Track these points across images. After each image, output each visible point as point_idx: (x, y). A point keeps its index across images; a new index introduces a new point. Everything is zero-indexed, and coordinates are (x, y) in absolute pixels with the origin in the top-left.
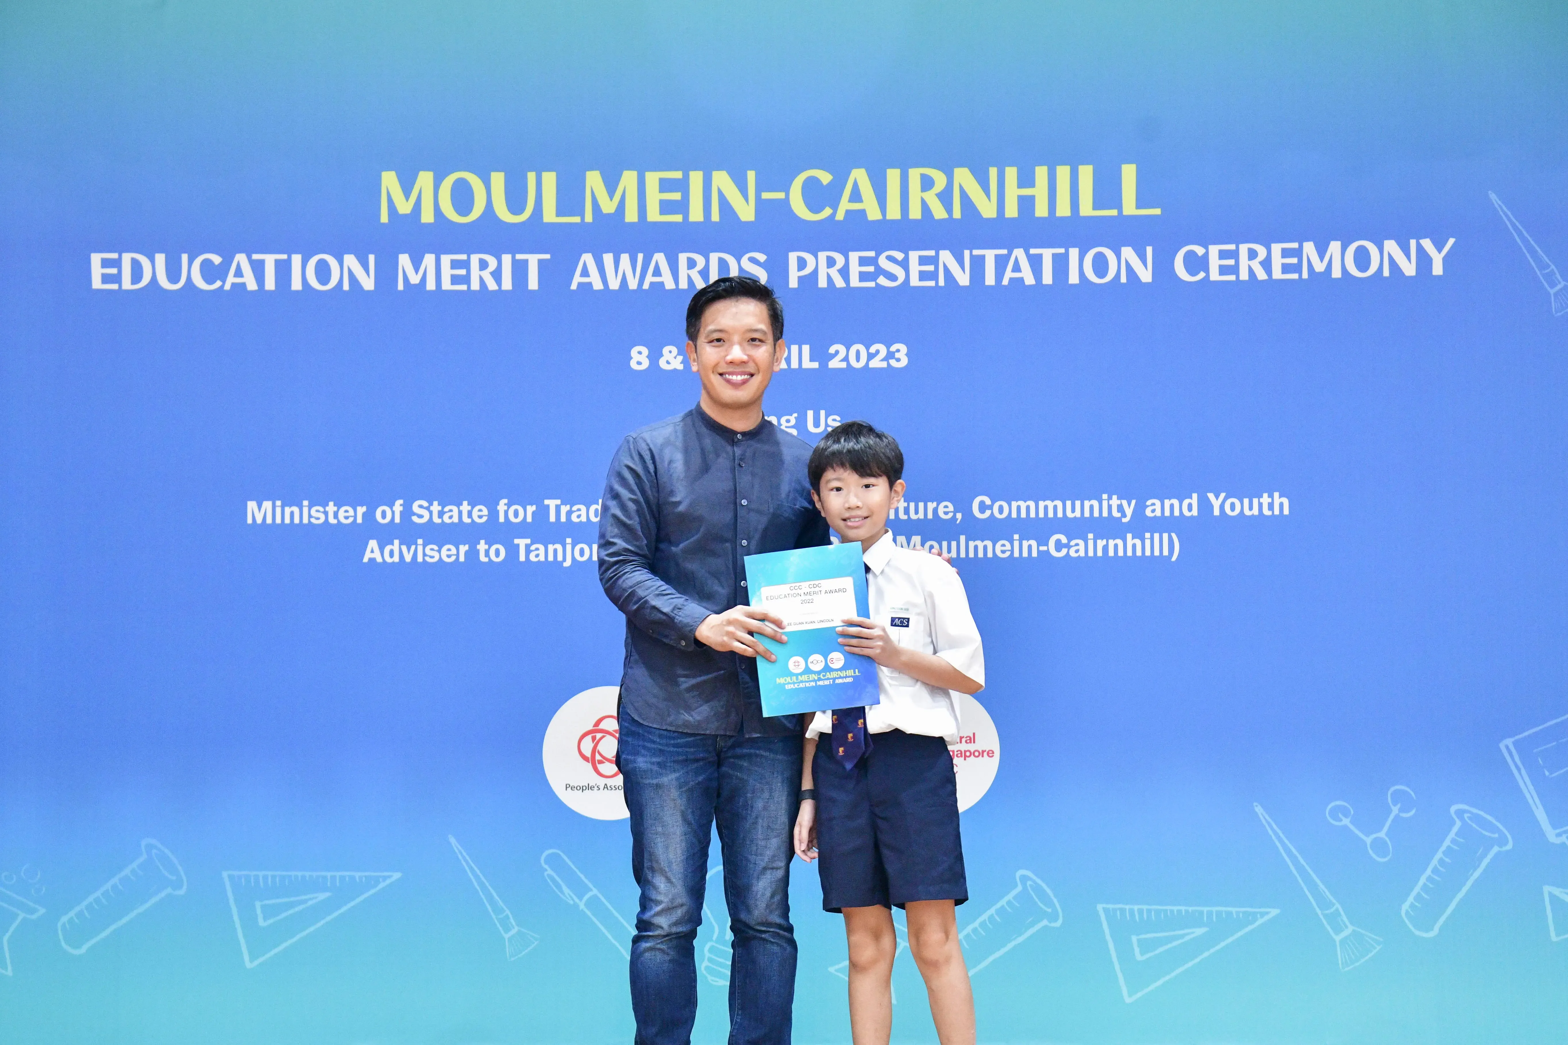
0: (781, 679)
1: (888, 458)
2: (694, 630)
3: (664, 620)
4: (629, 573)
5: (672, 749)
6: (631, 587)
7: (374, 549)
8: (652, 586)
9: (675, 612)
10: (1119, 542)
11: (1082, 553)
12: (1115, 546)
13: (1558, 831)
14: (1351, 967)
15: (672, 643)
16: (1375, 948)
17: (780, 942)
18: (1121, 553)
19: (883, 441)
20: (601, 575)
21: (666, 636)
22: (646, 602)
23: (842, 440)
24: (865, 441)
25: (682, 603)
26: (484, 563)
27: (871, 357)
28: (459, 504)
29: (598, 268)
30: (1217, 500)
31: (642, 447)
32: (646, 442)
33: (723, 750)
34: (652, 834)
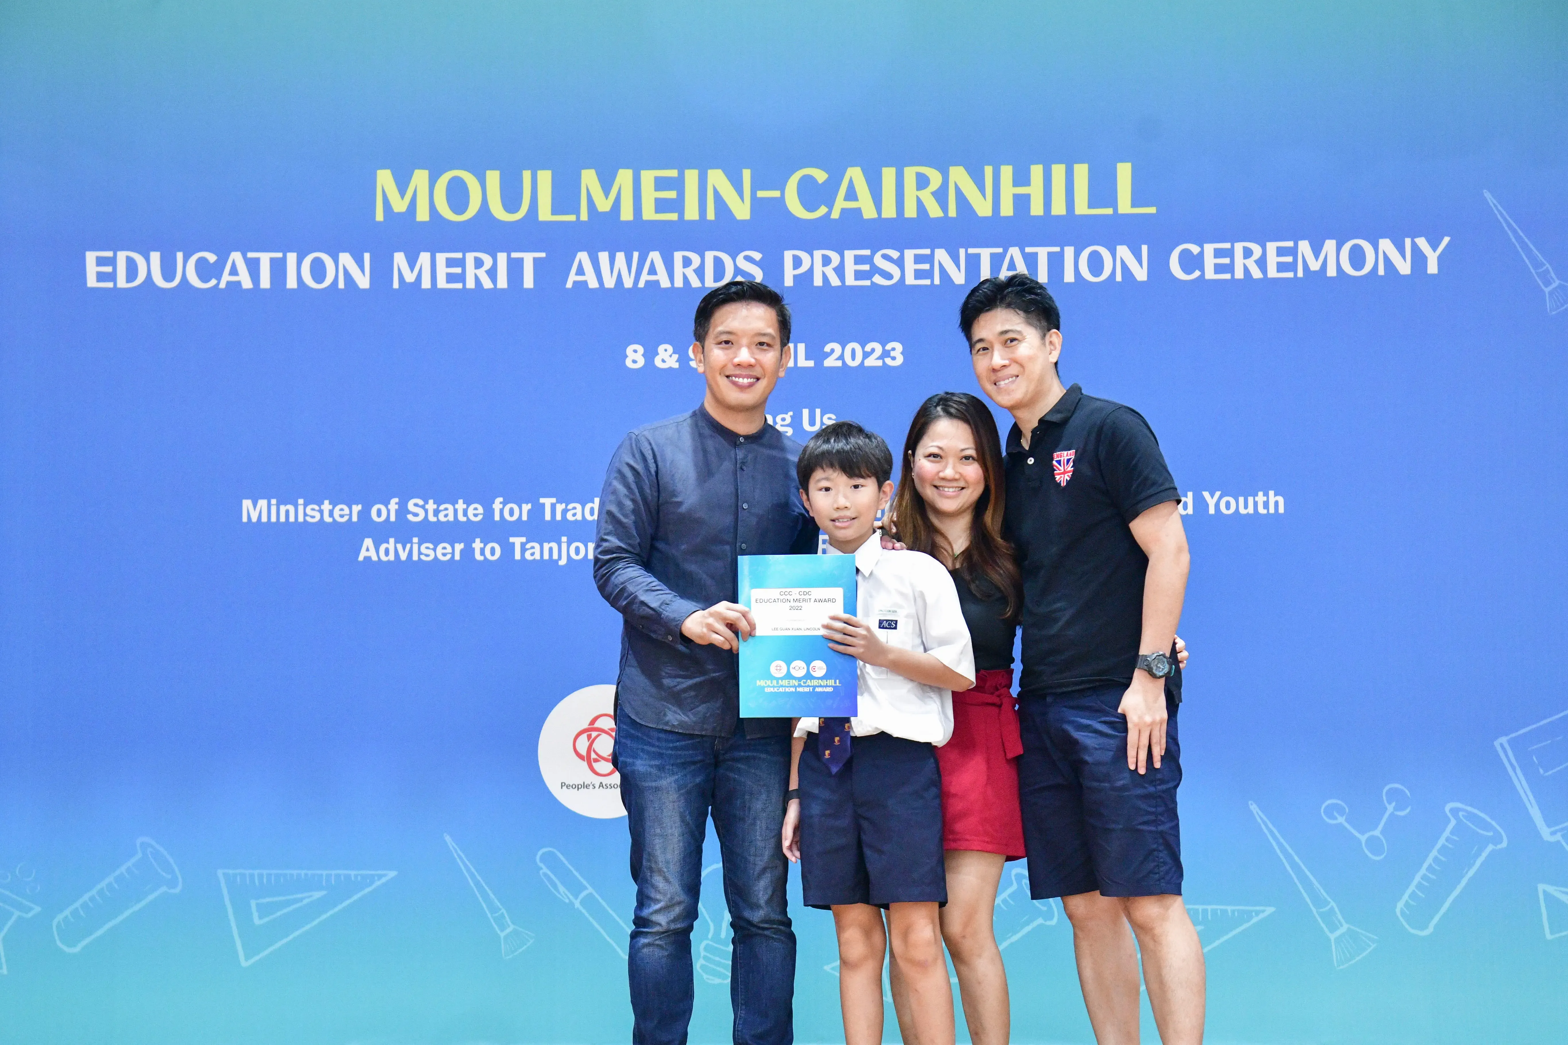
0: (762, 681)
1: (878, 460)
2: (680, 624)
3: (652, 615)
4: (622, 569)
5: (671, 752)
6: (622, 583)
7: (369, 547)
8: (643, 582)
9: (663, 607)
13: (1553, 829)
14: (1346, 965)
15: (660, 638)
16: (1370, 946)
17: (780, 936)
19: (871, 441)
20: (595, 572)
21: (655, 632)
22: (636, 597)
23: (832, 441)
24: (856, 441)
25: (670, 599)
26: (479, 562)
27: (866, 355)
28: (454, 503)
29: (593, 266)
30: (1212, 498)
31: (646, 443)
32: (648, 439)
33: (722, 752)
34: (651, 835)
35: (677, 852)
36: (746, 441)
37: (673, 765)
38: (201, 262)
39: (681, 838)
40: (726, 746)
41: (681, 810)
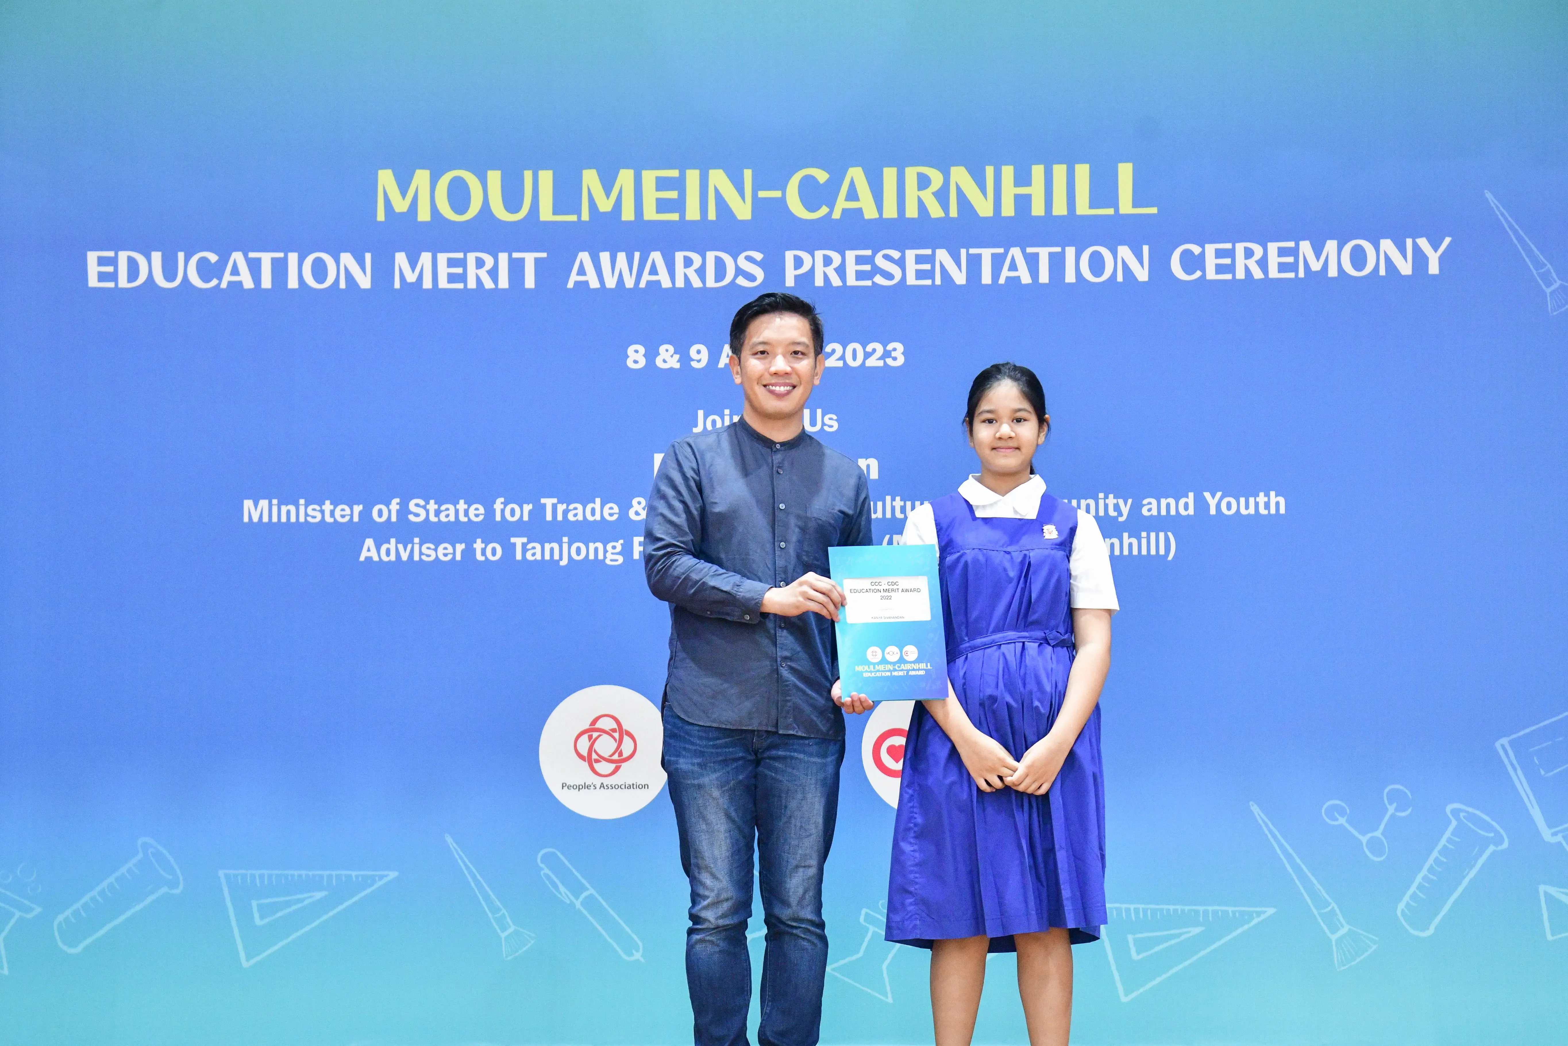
2: (759, 603)
3: (723, 599)
5: (712, 750)
6: (684, 575)
7: (370, 548)
9: (736, 588)
10: (1116, 541)
13: (1554, 830)
14: (1347, 966)
16: (1371, 947)
17: (810, 938)
21: (727, 614)
25: (739, 580)
26: (480, 562)
27: (867, 355)
28: (455, 503)
29: (595, 266)
30: (1213, 499)
31: (689, 450)
32: (691, 446)
33: (760, 751)
34: (696, 832)
35: (724, 848)
36: (782, 448)
37: (714, 762)
38: (203, 262)
39: (727, 835)
40: (765, 744)
41: (726, 807)
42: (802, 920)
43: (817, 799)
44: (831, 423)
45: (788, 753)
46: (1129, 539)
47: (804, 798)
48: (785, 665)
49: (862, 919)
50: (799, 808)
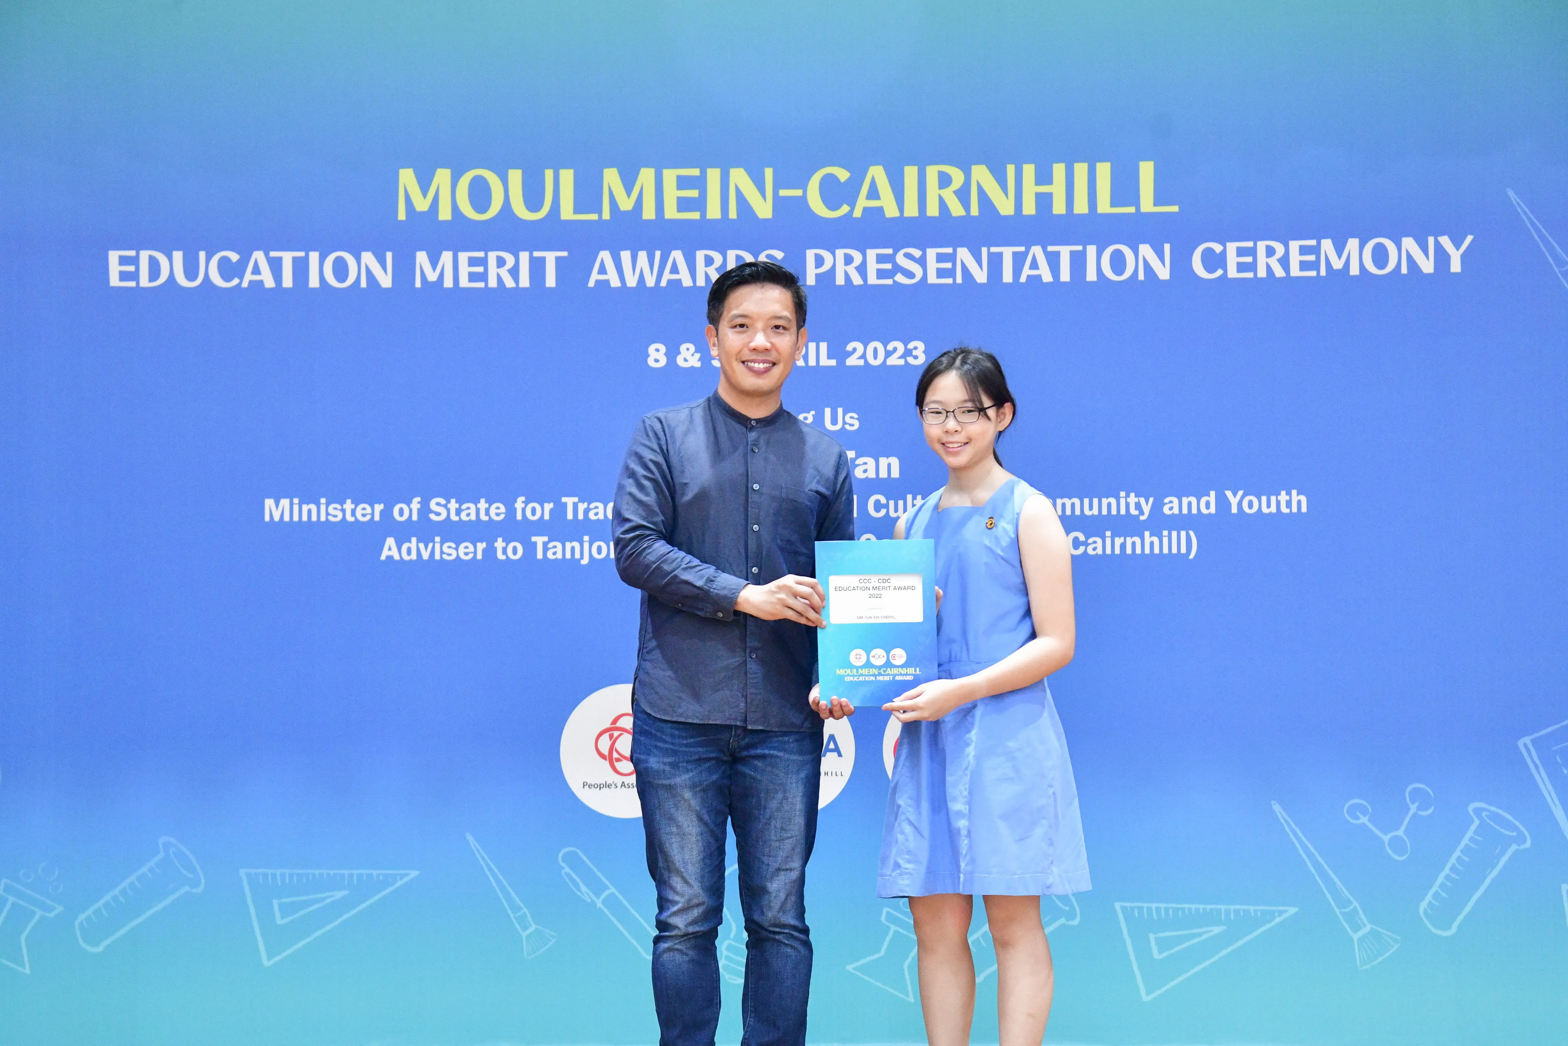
3: (699, 594)
5: (684, 749)
6: (654, 563)
7: (391, 547)
8: (677, 559)
9: (709, 585)
10: (1137, 540)
11: (1100, 551)
12: (1133, 544)
14: (1369, 965)
15: (707, 615)
16: (1393, 947)
17: (794, 944)
18: (1138, 551)
21: (701, 609)
25: (713, 574)
26: (502, 561)
27: (888, 354)
28: (476, 502)
29: (616, 267)
30: (1235, 497)
31: (658, 426)
32: (661, 422)
33: (737, 750)
34: (666, 834)
35: (695, 852)
36: (758, 425)
37: (687, 762)
38: (224, 262)
39: (699, 838)
40: (743, 743)
41: (698, 808)
42: (784, 926)
43: (799, 799)
44: (853, 422)
45: (766, 752)
46: (1150, 537)
47: (785, 798)
48: (755, 656)
49: (883, 918)
50: (778, 810)
